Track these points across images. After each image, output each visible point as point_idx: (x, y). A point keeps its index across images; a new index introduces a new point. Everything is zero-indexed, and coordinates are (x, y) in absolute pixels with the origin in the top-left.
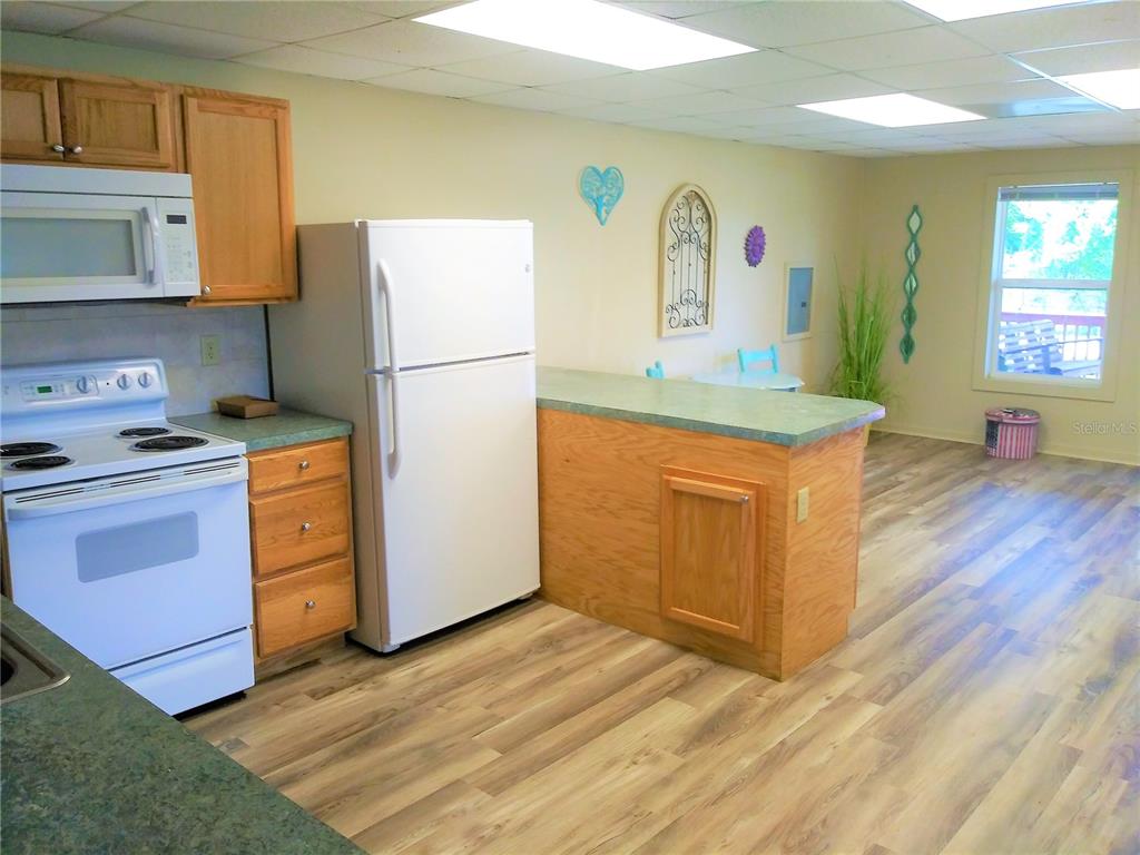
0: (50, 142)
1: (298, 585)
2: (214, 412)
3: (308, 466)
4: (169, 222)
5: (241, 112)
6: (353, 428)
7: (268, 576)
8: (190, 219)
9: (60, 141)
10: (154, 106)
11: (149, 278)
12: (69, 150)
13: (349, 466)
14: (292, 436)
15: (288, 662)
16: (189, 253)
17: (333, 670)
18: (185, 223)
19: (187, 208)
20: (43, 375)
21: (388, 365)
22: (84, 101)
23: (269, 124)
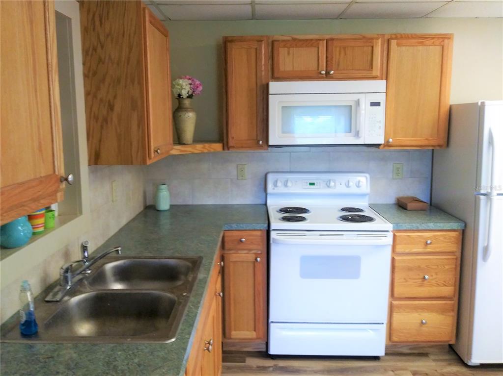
0: (320, 69)
1: (416, 309)
2: (395, 204)
3: (431, 243)
4: (371, 106)
5: (422, 44)
6: (466, 226)
7: (400, 299)
8: (383, 104)
9: (325, 69)
10: (372, 47)
11: (357, 134)
12: (327, 73)
13: (460, 248)
14: (423, 225)
15: (410, 349)
16: (380, 121)
17: (433, 364)
18: (380, 106)
19: (381, 98)
20: (312, 178)
21: (489, 191)
22: (338, 49)
23: (439, 48)
